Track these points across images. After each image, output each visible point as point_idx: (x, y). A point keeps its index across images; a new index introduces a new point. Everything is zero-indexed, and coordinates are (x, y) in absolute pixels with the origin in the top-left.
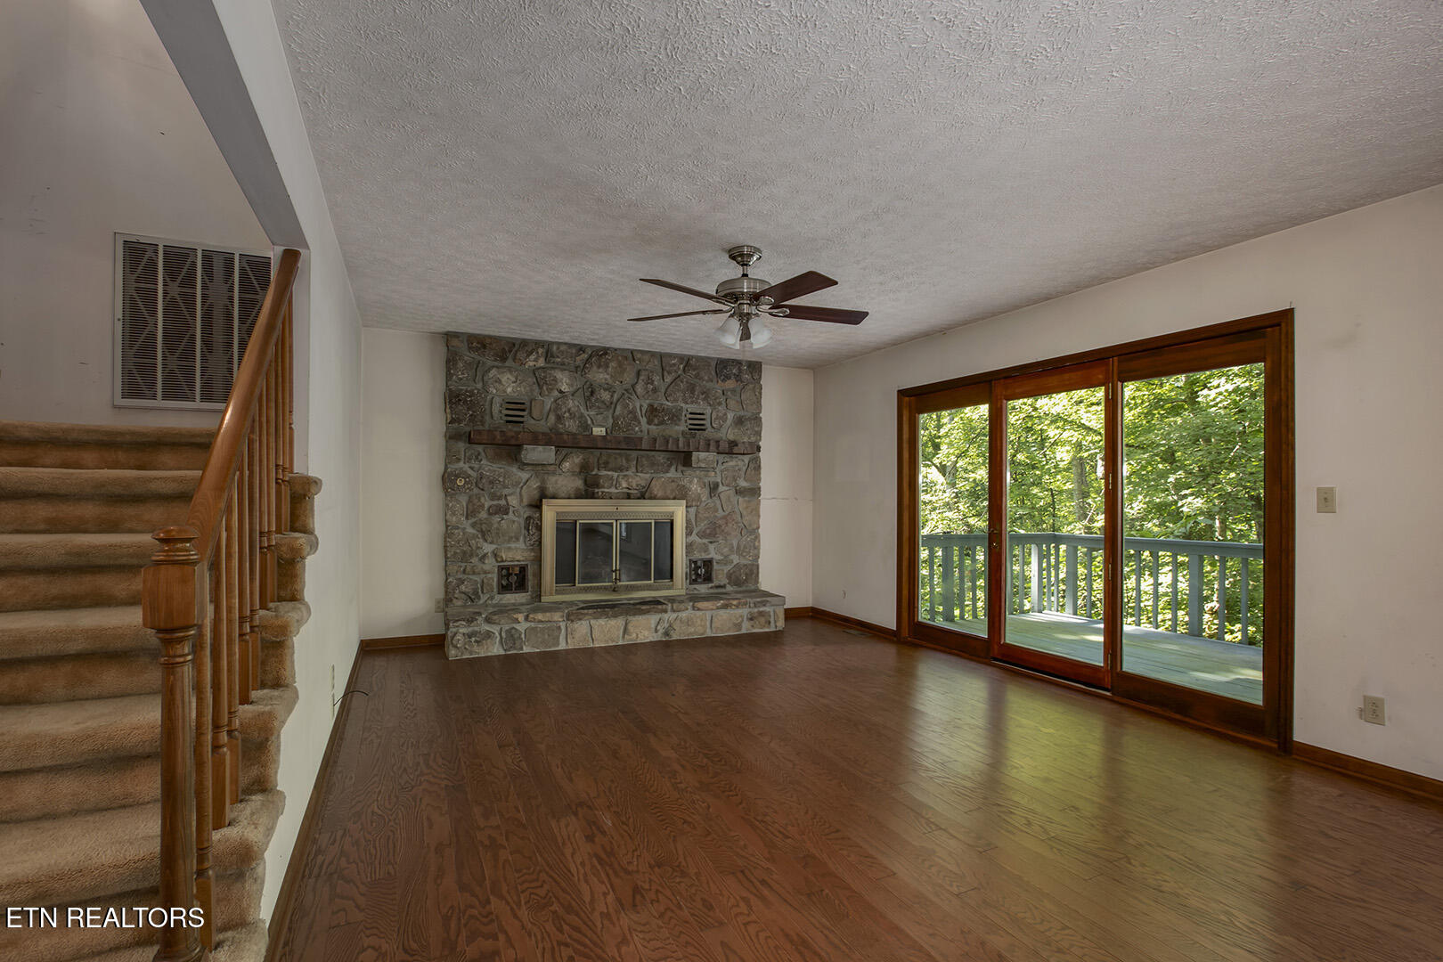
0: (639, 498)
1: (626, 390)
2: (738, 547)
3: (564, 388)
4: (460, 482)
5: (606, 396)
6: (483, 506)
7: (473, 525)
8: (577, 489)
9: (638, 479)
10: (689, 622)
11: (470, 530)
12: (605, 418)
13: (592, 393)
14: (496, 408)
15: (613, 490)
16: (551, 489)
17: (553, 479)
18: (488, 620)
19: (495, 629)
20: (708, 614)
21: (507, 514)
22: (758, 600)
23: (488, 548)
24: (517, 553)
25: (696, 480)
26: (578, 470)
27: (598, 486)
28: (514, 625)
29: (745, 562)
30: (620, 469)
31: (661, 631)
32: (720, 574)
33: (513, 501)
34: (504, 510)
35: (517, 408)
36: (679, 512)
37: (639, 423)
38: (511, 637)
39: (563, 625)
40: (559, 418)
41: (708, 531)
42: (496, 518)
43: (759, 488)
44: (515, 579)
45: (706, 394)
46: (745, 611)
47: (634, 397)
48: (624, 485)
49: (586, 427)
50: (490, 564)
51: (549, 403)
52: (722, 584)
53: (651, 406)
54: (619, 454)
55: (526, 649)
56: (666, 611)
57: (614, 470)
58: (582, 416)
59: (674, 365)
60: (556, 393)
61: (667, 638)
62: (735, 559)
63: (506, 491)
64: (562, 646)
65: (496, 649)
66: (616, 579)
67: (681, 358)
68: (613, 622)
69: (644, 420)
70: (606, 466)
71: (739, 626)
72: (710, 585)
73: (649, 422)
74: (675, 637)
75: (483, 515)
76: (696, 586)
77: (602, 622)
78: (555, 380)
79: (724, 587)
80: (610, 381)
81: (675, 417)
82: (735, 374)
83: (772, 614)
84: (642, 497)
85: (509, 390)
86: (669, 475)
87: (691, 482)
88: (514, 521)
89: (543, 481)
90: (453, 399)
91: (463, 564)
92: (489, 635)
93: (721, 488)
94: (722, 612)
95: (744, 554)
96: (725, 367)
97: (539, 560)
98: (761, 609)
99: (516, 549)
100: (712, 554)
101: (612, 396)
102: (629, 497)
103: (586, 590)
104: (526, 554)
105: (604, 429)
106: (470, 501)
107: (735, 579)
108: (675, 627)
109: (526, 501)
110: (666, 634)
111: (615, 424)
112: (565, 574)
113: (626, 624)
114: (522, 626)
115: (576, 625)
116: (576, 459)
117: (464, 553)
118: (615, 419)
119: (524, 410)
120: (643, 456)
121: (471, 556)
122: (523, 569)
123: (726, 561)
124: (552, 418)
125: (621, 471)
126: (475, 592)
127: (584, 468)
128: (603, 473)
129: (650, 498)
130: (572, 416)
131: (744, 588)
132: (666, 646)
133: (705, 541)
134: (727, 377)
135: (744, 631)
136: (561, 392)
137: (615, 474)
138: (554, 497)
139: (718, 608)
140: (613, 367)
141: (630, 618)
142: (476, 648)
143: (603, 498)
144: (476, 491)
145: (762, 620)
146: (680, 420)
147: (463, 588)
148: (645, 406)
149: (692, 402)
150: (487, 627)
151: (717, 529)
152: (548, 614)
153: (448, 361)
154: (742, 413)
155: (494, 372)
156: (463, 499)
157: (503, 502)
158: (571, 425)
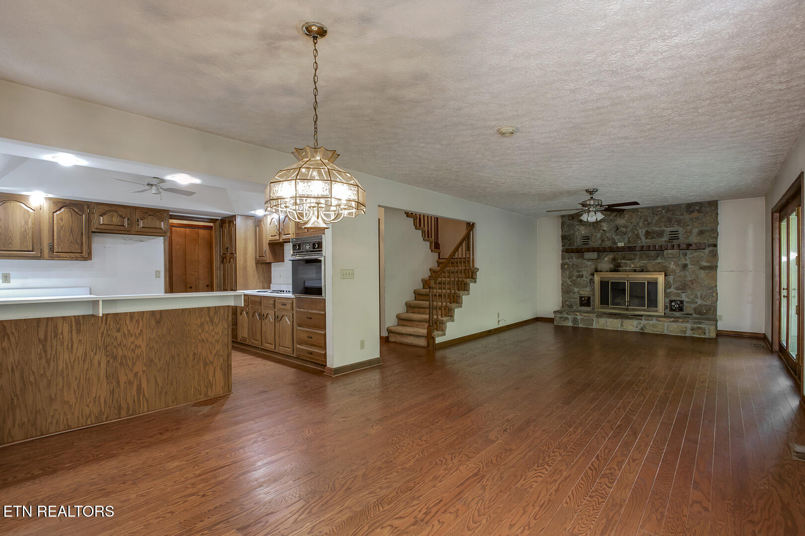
0: (640, 272)
1: (634, 226)
2: (701, 296)
3: (605, 228)
4: (566, 267)
5: (624, 230)
6: (573, 275)
7: (571, 281)
8: (611, 268)
9: (640, 263)
10: (654, 326)
11: (570, 283)
12: (624, 238)
13: (617, 229)
14: (579, 239)
15: (628, 268)
16: (599, 268)
17: (600, 265)
18: (567, 313)
19: (570, 317)
20: (666, 324)
21: (583, 277)
22: (696, 321)
23: (576, 290)
24: (586, 292)
25: (673, 263)
26: (611, 260)
27: (620, 267)
28: (576, 316)
29: (706, 304)
30: (630, 259)
31: (639, 327)
32: (689, 308)
33: (584, 273)
34: (582, 276)
35: (586, 238)
36: (661, 278)
37: (640, 239)
38: (575, 320)
39: (594, 319)
40: (603, 241)
41: (680, 287)
42: (579, 279)
43: (717, 266)
44: (586, 302)
45: (679, 222)
46: (689, 326)
47: (638, 228)
48: (633, 266)
49: (616, 243)
50: (577, 296)
51: (599, 235)
52: (690, 313)
53: (647, 231)
54: (631, 253)
55: (580, 326)
56: (641, 319)
57: (628, 260)
58: (613, 239)
59: (660, 211)
60: (602, 231)
61: (642, 331)
62: (699, 302)
63: (582, 269)
64: (594, 327)
65: (570, 324)
66: (628, 305)
67: (663, 207)
68: (615, 321)
69: (643, 238)
70: (624, 258)
71: (685, 332)
72: (682, 313)
73: (646, 238)
74: (646, 331)
75: (574, 278)
76: (674, 313)
77: (611, 320)
78: (601, 226)
79: (691, 314)
80: (625, 223)
81: (660, 234)
82: (697, 210)
83: (707, 329)
84: (642, 271)
85: (583, 233)
86: (657, 261)
87: (669, 264)
88: (586, 279)
89: (596, 265)
90: (564, 238)
91: (567, 295)
92: (567, 318)
93: (689, 266)
94: (674, 324)
95: (705, 299)
96: (691, 207)
97: (594, 295)
98: (699, 326)
99: (586, 291)
100: (684, 297)
101: (627, 229)
102: (635, 271)
103: (614, 308)
104: (590, 293)
105: (623, 244)
106: (569, 273)
107: (698, 311)
108: (646, 327)
109: (589, 273)
110: (642, 329)
111: (629, 241)
112: (604, 301)
113: (622, 322)
114: (579, 317)
115: (600, 319)
116: (611, 256)
117: (567, 291)
118: (629, 238)
119: (589, 239)
120: (642, 253)
121: (570, 292)
122: (589, 298)
123: (693, 302)
124: (600, 241)
125: (632, 260)
126: (572, 305)
127: (614, 260)
128: (623, 261)
129: (646, 272)
130: (609, 239)
131: (705, 316)
132: (642, 334)
133: (680, 292)
134: (692, 212)
135: (687, 335)
136: (604, 230)
137: (628, 262)
138: (601, 272)
139: (670, 322)
140: (627, 217)
141: (624, 320)
142: (563, 322)
143: (622, 272)
144: (571, 269)
145: (700, 331)
146: (663, 236)
147: (567, 303)
148: (644, 232)
149: (670, 227)
150: (567, 316)
151: (686, 286)
152: (588, 314)
153: (562, 225)
154: (703, 228)
155: (577, 226)
156: (567, 272)
157: (581, 273)
158: (608, 244)
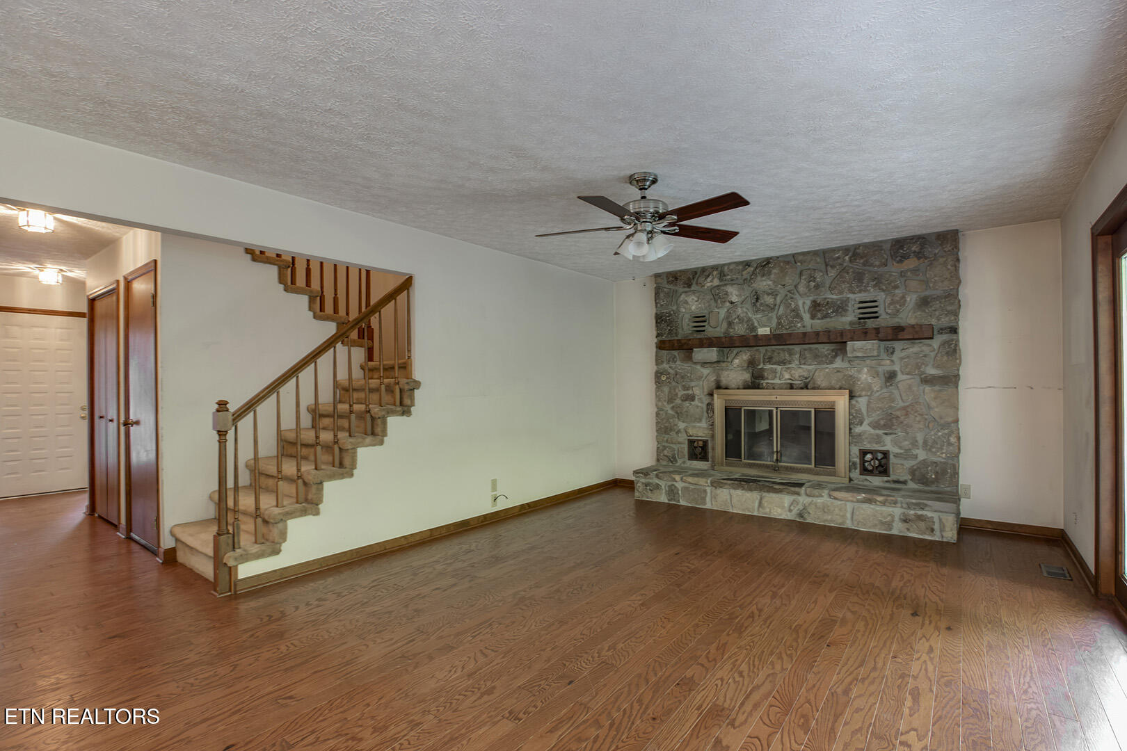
0: (802, 388)
1: (788, 291)
2: (925, 442)
3: (734, 299)
4: (664, 378)
5: (769, 300)
6: (677, 395)
7: (673, 408)
8: (745, 381)
9: (800, 370)
10: (825, 509)
11: (670, 412)
12: (770, 319)
13: (757, 299)
14: (686, 321)
15: (777, 381)
16: (724, 382)
17: (725, 373)
18: (657, 476)
19: (662, 483)
20: (849, 506)
21: (693, 400)
22: (914, 501)
23: (682, 425)
24: (699, 430)
25: (865, 370)
26: (746, 365)
27: (763, 378)
28: (675, 483)
29: (935, 459)
30: (783, 363)
31: (795, 511)
32: (900, 469)
33: (697, 391)
34: (691, 398)
35: (700, 319)
36: (841, 403)
37: (802, 319)
38: (672, 491)
39: (709, 489)
40: (730, 324)
41: (882, 422)
42: (687, 404)
43: (957, 377)
44: (699, 450)
45: (878, 281)
46: (897, 511)
47: (797, 296)
48: (787, 376)
49: (753, 329)
50: (683, 438)
51: (723, 313)
52: (902, 479)
53: (814, 301)
54: (783, 350)
55: (682, 502)
56: (798, 494)
57: (778, 363)
58: (749, 320)
59: (838, 258)
60: (728, 304)
61: (801, 520)
62: (922, 455)
63: (693, 384)
64: (708, 506)
65: (663, 498)
66: (777, 460)
67: (846, 250)
68: (748, 495)
69: (806, 317)
70: (770, 360)
71: (889, 525)
72: (886, 479)
73: (813, 317)
74: (809, 520)
75: (678, 401)
76: (868, 477)
77: (739, 492)
78: (727, 294)
79: (905, 482)
80: (773, 287)
81: (840, 308)
82: (915, 252)
83: (936, 520)
84: (806, 387)
85: (693, 308)
86: (834, 366)
87: (859, 372)
88: (699, 404)
89: (718, 376)
90: (660, 319)
91: (667, 436)
92: (658, 487)
93: (900, 377)
94: (865, 506)
95: (934, 450)
96: (902, 247)
97: (713, 437)
98: (920, 513)
99: (699, 427)
100: (888, 444)
101: (775, 299)
102: (791, 387)
103: (750, 466)
104: (706, 432)
105: (768, 329)
106: (670, 392)
107: (919, 475)
108: (809, 510)
109: (706, 393)
110: (801, 515)
111: (779, 323)
112: (732, 450)
113: (761, 499)
114: (680, 485)
115: (719, 491)
116: (745, 356)
117: (666, 428)
118: (779, 318)
119: (705, 321)
120: (805, 350)
121: (671, 430)
122: (705, 442)
123: (907, 455)
124: (725, 325)
125: (784, 364)
126: (674, 457)
127: (752, 363)
128: (768, 366)
129: (814, 388)
130: (741, 321)
131: (933, 488)
132: (801, 527)
133: (880, 432)
134: (905, 257)
135: (895, 532)
136: (732, 303)
137: (779, 368)
138: (726, 388)
139: (858, 501)
140: (775, 273)
141: (764, 494)
142: (650, 494)
143: (767, 389)
144: (674, 384)
145: (922, 525)
146: (846, 311)
147: (666, 452)
148: (808, 303)
149: (860, 292)
150: (656, 481)
151: (894, 421)
152: (696, 479)
153: (656, 294)
154: (927, 293)
155: (683, 296)
156: (666, 389)
157: (690, 392)
158: (740, 329)
